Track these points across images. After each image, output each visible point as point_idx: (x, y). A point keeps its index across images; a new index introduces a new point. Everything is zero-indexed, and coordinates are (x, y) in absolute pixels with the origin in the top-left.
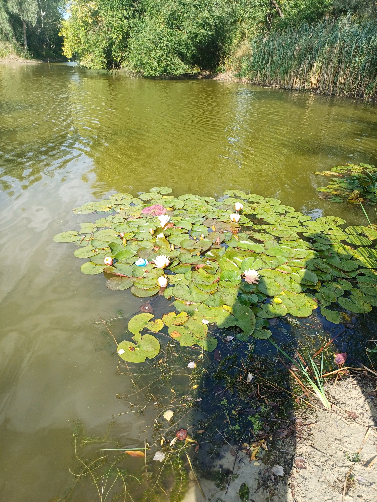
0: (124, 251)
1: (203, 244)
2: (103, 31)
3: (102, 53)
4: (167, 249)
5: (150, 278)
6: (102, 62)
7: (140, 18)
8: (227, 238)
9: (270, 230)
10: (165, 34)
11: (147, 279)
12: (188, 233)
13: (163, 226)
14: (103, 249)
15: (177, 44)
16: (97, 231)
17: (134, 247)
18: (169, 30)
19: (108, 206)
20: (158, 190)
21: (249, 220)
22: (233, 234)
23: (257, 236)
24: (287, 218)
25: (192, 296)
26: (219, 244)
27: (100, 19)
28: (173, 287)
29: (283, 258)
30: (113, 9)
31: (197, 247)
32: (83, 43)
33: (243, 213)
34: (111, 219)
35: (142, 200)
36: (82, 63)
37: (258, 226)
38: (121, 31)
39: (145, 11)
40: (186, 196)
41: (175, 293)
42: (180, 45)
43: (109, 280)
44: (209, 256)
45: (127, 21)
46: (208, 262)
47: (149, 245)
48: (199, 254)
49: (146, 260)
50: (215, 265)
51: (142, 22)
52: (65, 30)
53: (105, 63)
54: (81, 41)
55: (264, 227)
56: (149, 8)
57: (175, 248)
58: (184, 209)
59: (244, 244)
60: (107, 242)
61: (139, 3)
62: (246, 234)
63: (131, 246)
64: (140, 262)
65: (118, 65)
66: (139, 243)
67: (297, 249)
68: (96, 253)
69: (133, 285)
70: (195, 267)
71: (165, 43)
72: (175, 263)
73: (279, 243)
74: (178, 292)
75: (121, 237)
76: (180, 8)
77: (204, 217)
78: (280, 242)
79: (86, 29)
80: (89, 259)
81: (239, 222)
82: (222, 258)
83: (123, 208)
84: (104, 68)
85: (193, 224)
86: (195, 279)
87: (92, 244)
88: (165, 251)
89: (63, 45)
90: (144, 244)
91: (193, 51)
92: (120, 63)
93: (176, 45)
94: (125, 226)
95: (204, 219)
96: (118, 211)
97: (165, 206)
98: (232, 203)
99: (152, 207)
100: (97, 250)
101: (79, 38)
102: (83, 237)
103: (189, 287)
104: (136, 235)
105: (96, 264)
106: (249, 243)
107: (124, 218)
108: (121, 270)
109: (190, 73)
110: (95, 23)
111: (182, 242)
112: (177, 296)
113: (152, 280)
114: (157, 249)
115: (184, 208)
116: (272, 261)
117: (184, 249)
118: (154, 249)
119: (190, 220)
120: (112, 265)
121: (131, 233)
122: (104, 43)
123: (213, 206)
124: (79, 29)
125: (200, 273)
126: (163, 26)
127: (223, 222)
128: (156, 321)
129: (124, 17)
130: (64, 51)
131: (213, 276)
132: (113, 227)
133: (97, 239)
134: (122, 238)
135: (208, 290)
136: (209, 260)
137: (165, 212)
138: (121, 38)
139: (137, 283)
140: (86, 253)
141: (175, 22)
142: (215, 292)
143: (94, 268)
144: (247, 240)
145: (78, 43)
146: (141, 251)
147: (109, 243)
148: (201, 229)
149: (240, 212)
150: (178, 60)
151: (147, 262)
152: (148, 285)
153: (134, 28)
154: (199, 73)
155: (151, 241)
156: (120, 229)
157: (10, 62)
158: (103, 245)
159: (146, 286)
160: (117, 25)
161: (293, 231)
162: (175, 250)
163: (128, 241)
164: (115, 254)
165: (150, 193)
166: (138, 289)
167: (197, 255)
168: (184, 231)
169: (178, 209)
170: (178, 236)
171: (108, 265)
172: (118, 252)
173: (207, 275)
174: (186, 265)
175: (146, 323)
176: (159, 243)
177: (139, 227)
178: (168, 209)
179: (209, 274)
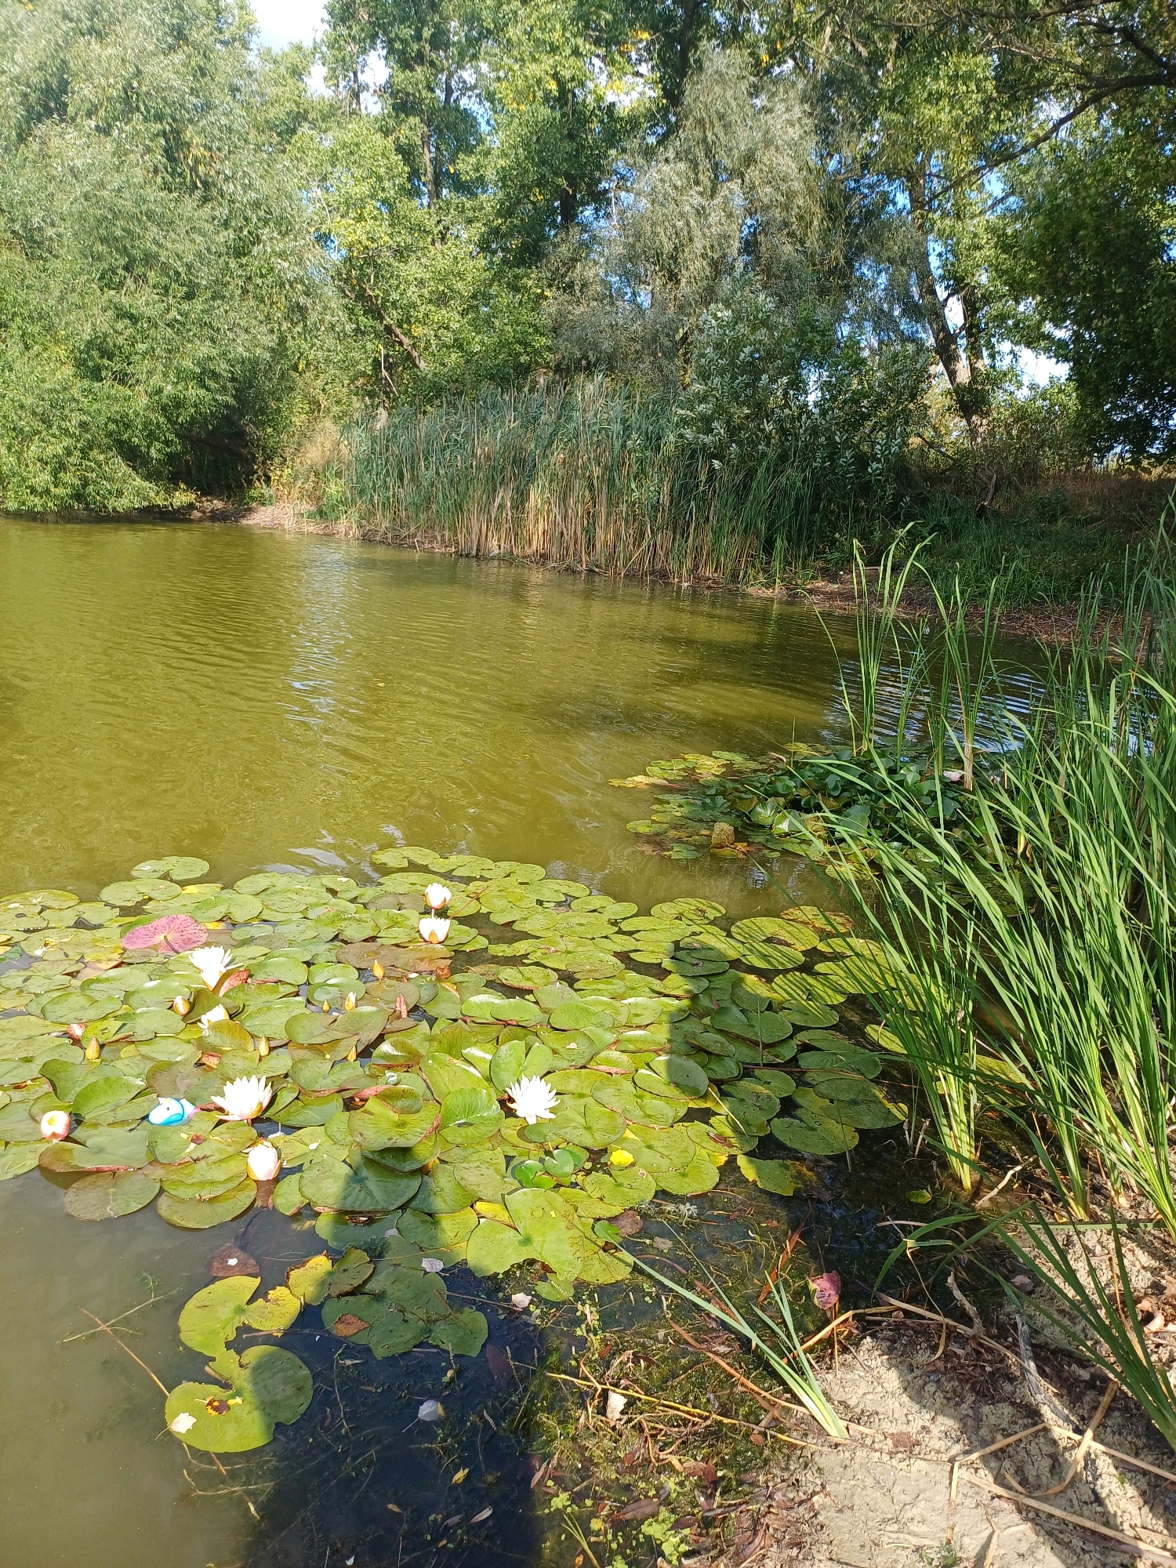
0: (101, 1082)
1: (358, 1022)
4: (247, 1055)
5: (212, 1159)
8: (426, 995)
9: (539, 954)
11: (203, 1163)
12: (297, 994)
13: (212, 984)
14: (19, 1087)
17: (130, 1069)
18: (87, 383)
20: (160, 868)
21: (474, 931)
22: (440, 979)
23: (510, 975)
24: (574, 918)
25: (370, 1194)
26: (404, 1014)
28: (297, 1176)
29: (600, 1031)
31: (339, 1035)
33: (452, 913)
35: (114, 906)
37: (504, 947)
40: (261, 881)
41: (309, 1191)
43: (70, 1191)
44: (386, 1056)
46: (391, 1076)
47: (182, 1053)
48: (352, 1056)
49: (184, 1101)
50: (412, 1082)
55: (521, 947)
57: (271, 1049)
58: (266, 922)
59: (481, 1005)
60: (28, 1060)
62: (475, 974)
63: (119, 1064)
64: (164, 1110)
66: (145, 1049)
67: (630, 1000)
69: (162, 1191)
70: (352, 1099)
72: (285, 1098)
73: (577, 990)
74: (319, 1189)
75: (73, 1038)
77: (336, 937)
78: (576, 986)
81: (449, 942)
82: (431, 1058)
83: (53, 941)
85: (308, 964)
86: (361, 1134)
88: (240, 1064)
90: (162, 1051)
91: (167, 443)
93: (112, 426)
94: (77, 999)
95: (338, 944)
96: (39, 952)
97: (198, 915)
98: (408, 888)
99: (154, 924)
103: (349, 1165)
104: (125, 1024)
105: (7, 1143)
106: (497, 1001)
107: (67, 974)
108: (100, 1150)
109: (166, 506)
111: (288, 1026)
112: (318, 1202)
113: (223, 1165)
114: (212, 1062)
115: (265, 917)
116: (573, 1045)
117: (301, 1046)
118: (204, 1060)
119: (296, 952)
120: (68, 1138)
121: (104, 1018)
123: (353, 900)
125: (372, 1113)
126: (68, 371)
127: (397, 945)
128: (272, 1294)
131: (414, 1116)
132: (36, 1009)
134: (78, 1042)
136: (389, 1068)
137: (204, 938)
139: (173, 1182)
142: (436, 1167)
144: (486, 992)
146: (158, 1076)
147: (38, 1065)
148: (337, 977)
149: (442, 912)
150: (122, 467)
151: (189, 1109)
152: (212, 1183)
154: (192, 505)
155: (181, 1036)
156: (60, 1011)
158: (16, 1072)
159: (208, 1188)
161: (603, 950)
162: (274, 1053)
163: (102, 1046)
164: (71, 1097)
165: (134, 883)
166: (182, 1201)
167: (345, 1058)
168: (285, 989)
169: (247, 923)
170: (269, 1008)
171: (55, 1141)
172: (78, 1090)
173: (396, 1117)
174: (321, 1098)
175: (240, 1311)
176: (214, 1039)
177: (128, 996)
178: (211, 926)
179: (403, 1111)
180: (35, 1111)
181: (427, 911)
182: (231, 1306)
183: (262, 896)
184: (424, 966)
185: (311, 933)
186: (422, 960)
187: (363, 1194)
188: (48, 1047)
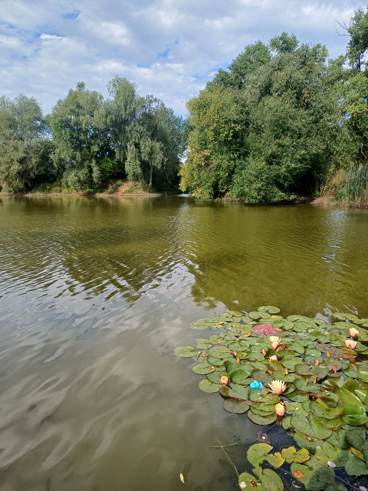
0: (239, 371)
1: (319, 371)
2: (213, 170)
3: (210, 187)
4: (281, 373)
5: (266, 404)
6: (210, 194)
7: (244, 159)
8: (344, 367)
10: (265, 169)
11: (263, 404)
12: (300, 357)
13: (274, 348)
14: (218, 367)
15: (275, 176)
16: (212, 347)
17: (247, 368)
18: (268, 166)
19: (220, 323)
20: (266, 309)
22: (350, 362)
25: (313, 430)
26: (335, 372)
27: (211, 162)
28: (290, 417)
30: (222, 154)
31: (312, 374)
32: (196, 180)
33: (359, 339)
34: (223, 336)
35: (251, 318)
36: (193, 195)
38: (227, 169)
39: (249, 153)
40: (295, 317)
41: (293, 423)
42: (279, 177)
43: (226, 402)
44: (326, 385)
45: (233, 162)
46: (327, 393)
47: (262, 367)
48: (315, 382)
49: (260, 383)
50: (334, 397)
51: (246, 161)
52: (183, 171)
53: (212, 193)
54: (194, 178)
56: (253, 151)
57: (289, 373)
58: (294, 331)
59: (364, 375)
60: (222, 359)
61: (244, 148)
62: (365, 363)
63: (245, 367)
64: (254, 384)
65: (222, 195)
66: (253, 364)
68: (212, 371)
69: (249, 409)
70: (312, 396)
71: (265, 176)
72: (291, 390)
74: (297, 424)
75: (234, 355)
76: (279, 149)
77: (316, 340)
79: (199, 170)
80: (206, 376)
81: (356, 350)
82: (342, 390)
83: (234, 326)
84: (211, 198)
85: (305, 347)
86: (314, 410)
87: (207, 361)
88: (279, 375)
89: (180, 182)
90: (257, 365)
91: (290, 181)
92: (224, 193)
93: (275, 178)
94: (237, 345)
95: (316, 342)
96: (230, 328)
97: (274, 325)
98: (344, 328)
99: (261, 326)
100: (213, 367)
101: (193, 176)
102: (199, 353)
103: (308, 419)
104: (248, 355)
105: (212, 382)
107: (235, 336)
108: (235, 392)
109: (287, 200)
110: (207, 165)
111: (296, 366)
112: (296, 428)
113: (268, 406)
114: (271, 372)
115: (294, 329)
117: (299, 374)
118: (268, 371)
119: (302, 343)
120: (228, 385)
121: (243, 352)
122: (213, 179)
123: (325, 329)
124: (194, 170)
125: (319, 404)
126: (264, 163)
127: (337, 347)
128: (276, 454)
129: (231, 159)
130: (180, 187)
131: (333, 409)
132: (226, 345)
133: (211, 355)
134: (235, 357)
135: (330, 425)
136: (327, 389)
137: (275, 332)
138: (227, 174)
139: (253, 407)
140: (202, 370)
141: (274, 160)
142: (338, 429)
143: (211, 386)
145: (192, 180)
146: (254, 373)
147: (223, 361)
148: (314, 354)
149: (355, 338)
150: (276, 189)
151: (261, 386)
152: (265, 411)
153: (238, 166)
154: (295, 199)
155: (263, 362)
156: (232, 347)
157: (137, 195)
158: (218, 362)
159: (263, 412)
160: (224, 166)
163: (241, 360)
164: (230, 373)
165: (258, 312)
166: (255, 414)
167: (313, 382)
168: (297, 354)
169: (288, 330)
170: (291, 359)
171: (224, 385)
172: (233, 371)
173: (327, 407)
174: (303, 393)
175: (265, 455)
176: (272, 365)
177: (251, 346)
178: (277, 329)
179: (329, 406)
180: (221, 375)
181: (349, 337)
182: (263, 453)
183: (294, 322)
184: (345, 356)
185: (308, 338)
186: (346, 354)
187: (311, 430)
188: (227, 357)
